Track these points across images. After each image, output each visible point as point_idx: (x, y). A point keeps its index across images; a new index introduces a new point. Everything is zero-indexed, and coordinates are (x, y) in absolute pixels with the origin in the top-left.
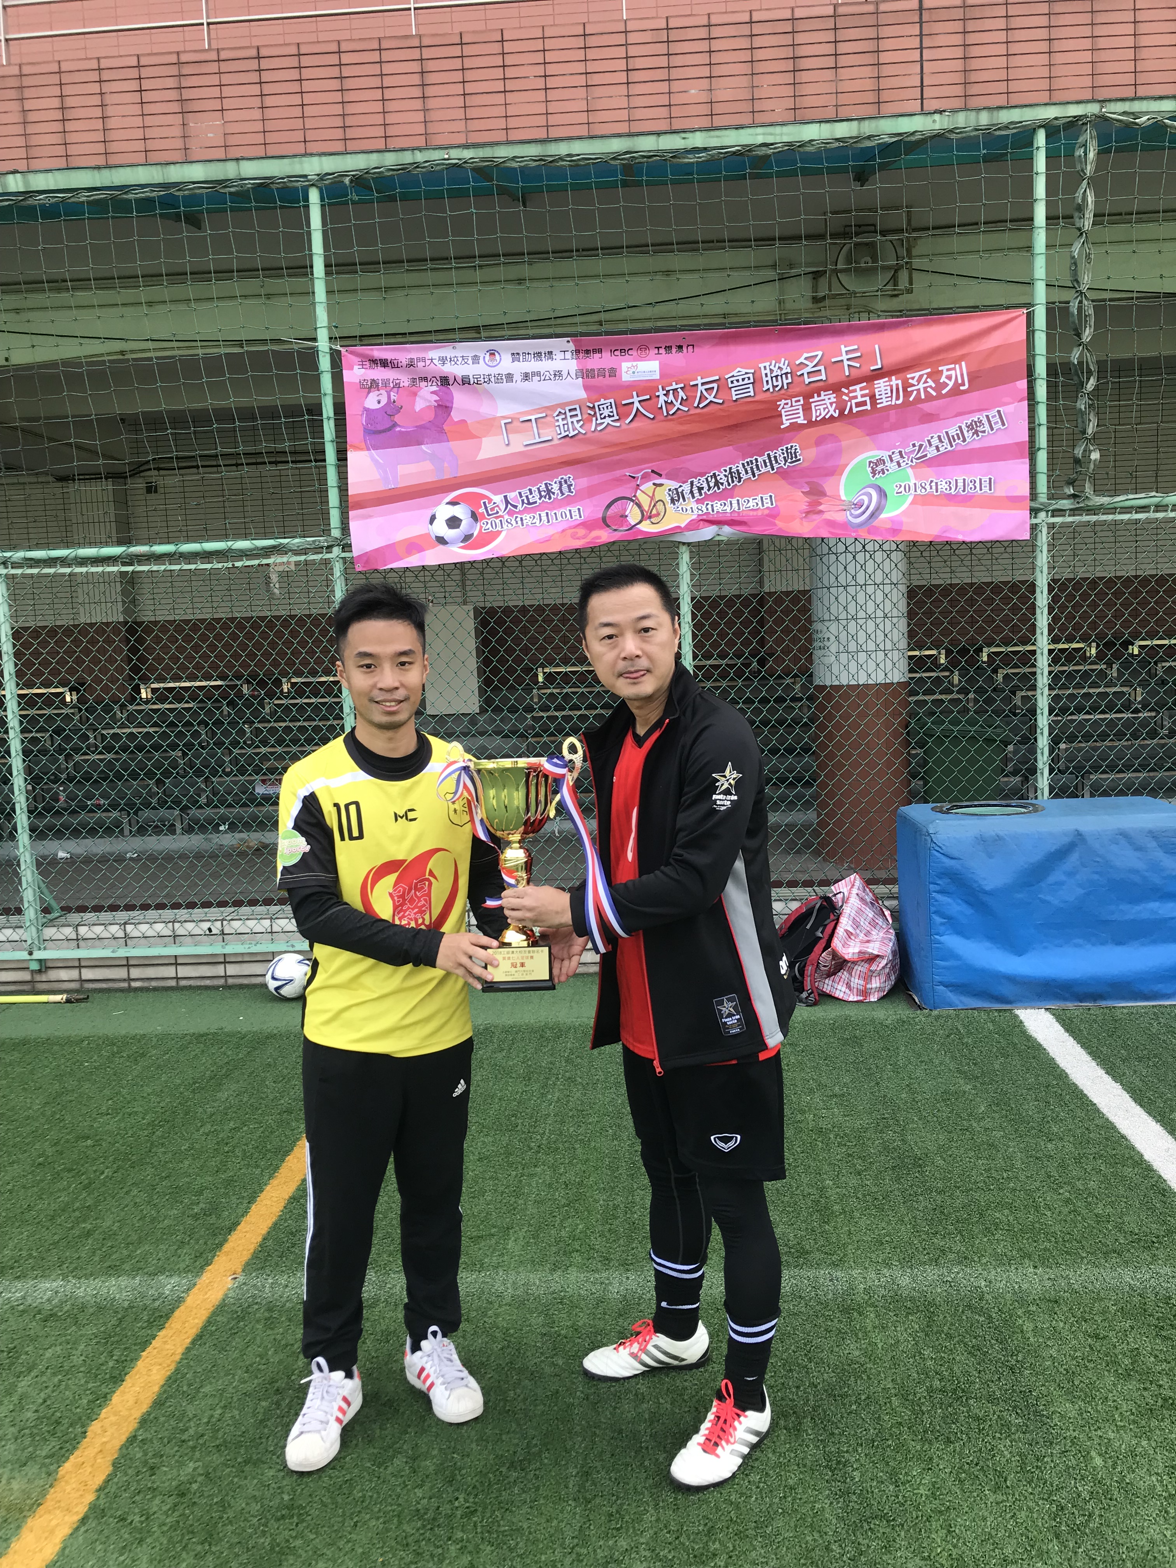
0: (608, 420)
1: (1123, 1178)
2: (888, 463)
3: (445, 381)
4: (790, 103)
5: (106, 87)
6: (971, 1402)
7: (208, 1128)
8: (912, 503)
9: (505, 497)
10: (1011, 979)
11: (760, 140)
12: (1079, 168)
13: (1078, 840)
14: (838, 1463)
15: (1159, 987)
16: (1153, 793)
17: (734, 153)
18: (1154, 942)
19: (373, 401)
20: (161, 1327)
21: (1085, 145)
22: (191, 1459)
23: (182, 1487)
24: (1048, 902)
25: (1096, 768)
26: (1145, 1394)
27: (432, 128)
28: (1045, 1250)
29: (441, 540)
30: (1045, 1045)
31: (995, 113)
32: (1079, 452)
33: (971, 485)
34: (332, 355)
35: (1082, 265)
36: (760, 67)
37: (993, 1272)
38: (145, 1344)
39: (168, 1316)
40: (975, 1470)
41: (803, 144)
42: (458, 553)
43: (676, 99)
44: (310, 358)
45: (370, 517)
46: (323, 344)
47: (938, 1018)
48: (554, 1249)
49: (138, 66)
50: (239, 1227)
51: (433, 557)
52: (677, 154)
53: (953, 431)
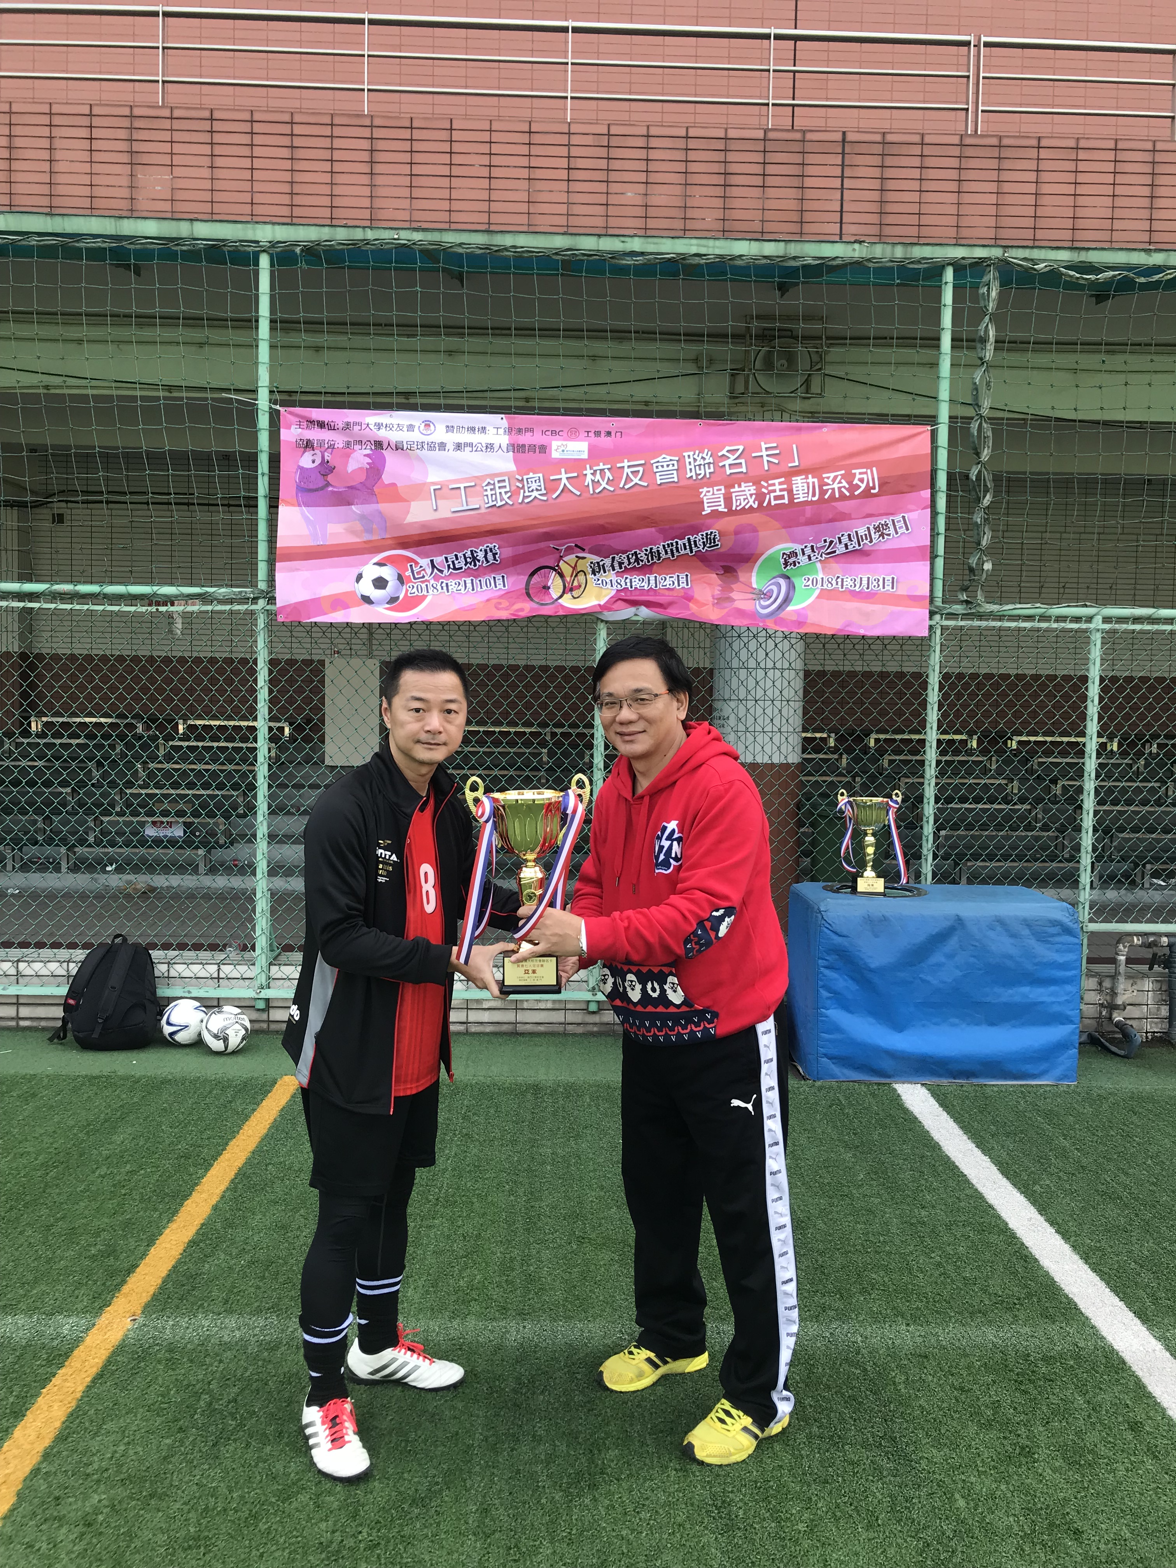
0: (535, 494)
1: (989, 1245)
2: (800, 556)
3: (379, 444)
4: (719, 214)
5: (56, 132)
6: (847, 1447)
7: (103, 1170)
8: (818, 597)
9: (432, 561)
10: (892, 1055)
11: (694, 250)
12: (982, 304)
13: (958, 924)
14: (724, 1502)
15: (1029, 1068)
16: (1028, 884)
17: (669, 259)
18: (1023, 1025)
19: (307, 461)
20: (61, 1366)
21: (988, 285)
22: (95, 1491)
23: (89, 1518)
24: (928, 982)
25: (976, 857)
26: (1005, 1442)
27: (378, 203)
28: (918, 1308)
29: (367, 600)
30: (920, 1118)
31: (909, 248)
32: (973, 561)
33: (875, 583)
34: (271, 414)
35: (983, 390)
36: (693, 179)
37: (869, 1329)
38: (45, 1381)
39: (67, 1355)
40: (849, 1510)
41: (734, 258)
42: (383, 614)
43: (613, 199)
44: (249, 414)
45: (298, 570)
46: (263, 401)
47: (820, 1088)
48: (453, 1298)
49: (91, 115)
50: (138, 1270)
51: (358, 615)
52: (616, 255)
53: (862, 531)
